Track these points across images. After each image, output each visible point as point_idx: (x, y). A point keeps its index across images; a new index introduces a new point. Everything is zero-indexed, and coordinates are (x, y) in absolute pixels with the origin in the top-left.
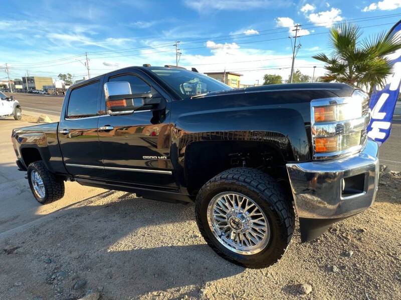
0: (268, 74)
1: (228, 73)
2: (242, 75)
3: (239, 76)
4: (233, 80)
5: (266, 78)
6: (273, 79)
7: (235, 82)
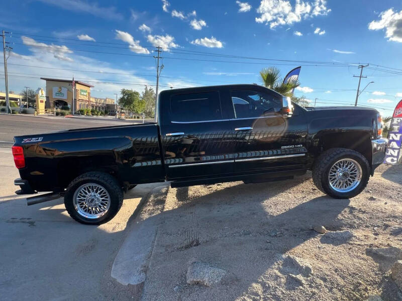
0: (126, 89)
1: (77, 82)
2: (93, 87)
3: (89, 87)
4: (82, 91)
5: (124, 92)
6: (131, 94)
7: (85, 94)
